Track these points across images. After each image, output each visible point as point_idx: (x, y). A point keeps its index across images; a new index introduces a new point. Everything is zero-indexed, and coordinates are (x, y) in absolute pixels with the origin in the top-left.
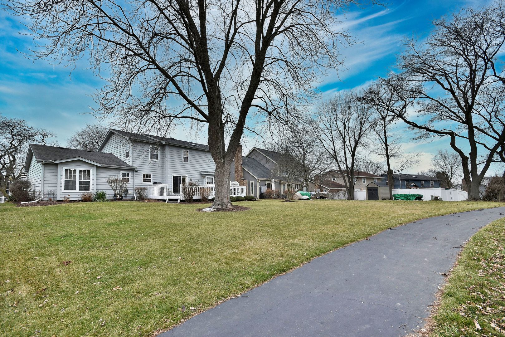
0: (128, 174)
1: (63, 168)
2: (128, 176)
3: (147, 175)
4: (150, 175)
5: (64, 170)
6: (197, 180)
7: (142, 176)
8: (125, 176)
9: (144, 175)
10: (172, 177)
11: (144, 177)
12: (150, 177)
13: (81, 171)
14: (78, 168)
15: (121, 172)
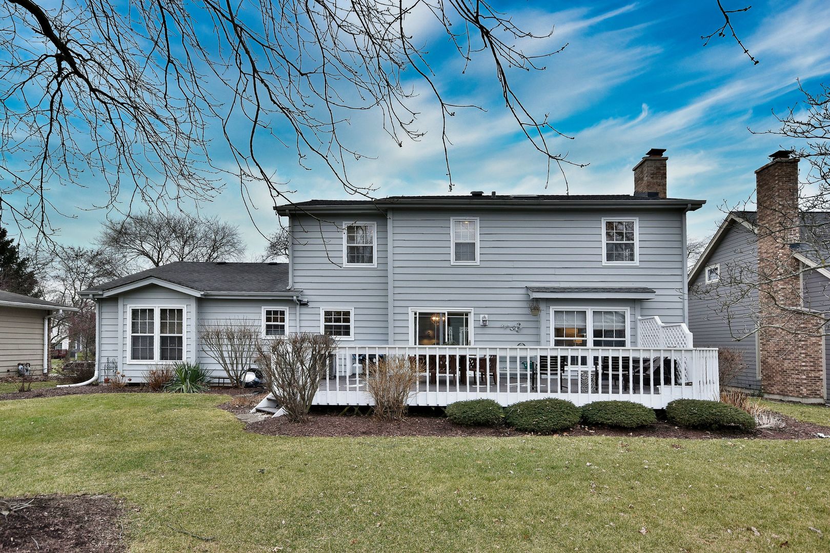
0: (283, 313)
1: (128, 306)
2: (283, 320)
3: (339, 313)
4: (348, 313)
5: (131, 311)
6: (515, 324)
7: (322, 317)
8: (276, 320)
9: (327, 313)
10: (411, 317)
11: (326, 320)
12: (348, 320)
13: (163, 312)
14: (157, 305)
15: (264, 309)
